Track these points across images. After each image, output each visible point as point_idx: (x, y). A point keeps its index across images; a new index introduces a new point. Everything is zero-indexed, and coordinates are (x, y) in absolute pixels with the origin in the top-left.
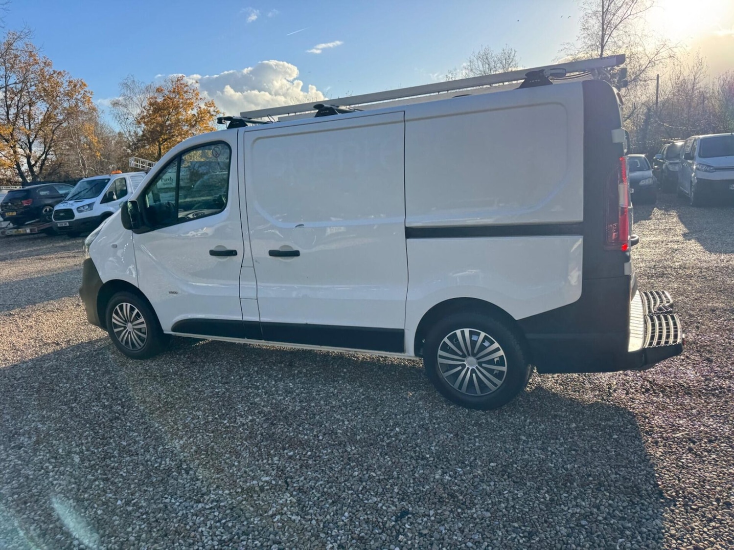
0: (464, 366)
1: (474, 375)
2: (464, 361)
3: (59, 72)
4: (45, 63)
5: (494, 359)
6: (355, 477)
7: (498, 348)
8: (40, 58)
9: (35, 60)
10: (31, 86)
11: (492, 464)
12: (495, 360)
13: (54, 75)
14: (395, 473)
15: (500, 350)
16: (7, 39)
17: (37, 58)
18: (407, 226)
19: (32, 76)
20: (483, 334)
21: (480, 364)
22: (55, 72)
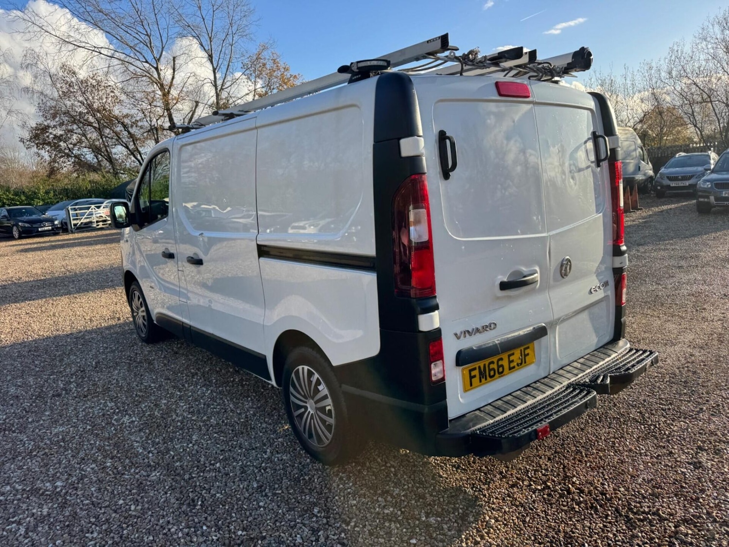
0: (306, 408)
1: (312, 421)
2: (306, 403)
3: (295, 76)
4: (284, 68)
5: (325, 407)
6: (118, 505)
7: (327, 395)
8: (281, 65)
9: (278, 66)
10: (273, 89)
11: (240, 533)
12: (327, 408)
13: (291, 79)
14: (150, 513)
15: (328, 398)
16: (258, 50)
17: (279, 65)
18: (259, 243)
19: (275, 80)
20: (316, 376)
21: (317, 409)
22: (291, 76)
